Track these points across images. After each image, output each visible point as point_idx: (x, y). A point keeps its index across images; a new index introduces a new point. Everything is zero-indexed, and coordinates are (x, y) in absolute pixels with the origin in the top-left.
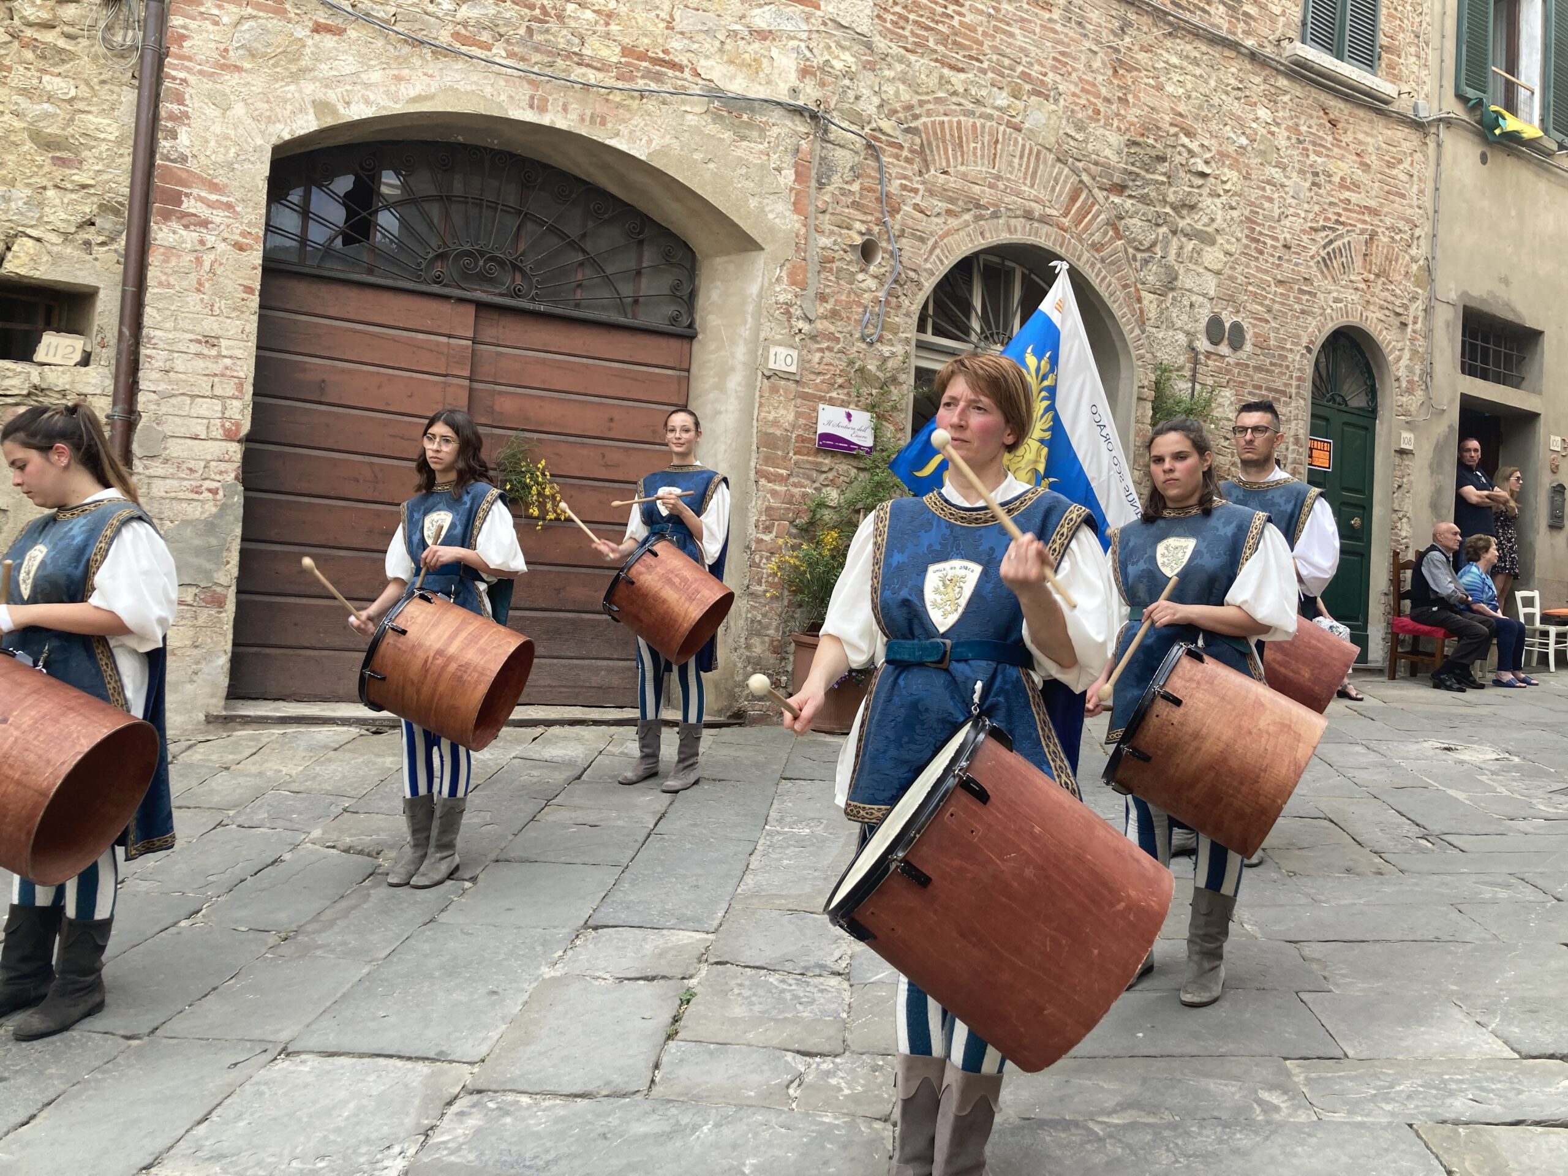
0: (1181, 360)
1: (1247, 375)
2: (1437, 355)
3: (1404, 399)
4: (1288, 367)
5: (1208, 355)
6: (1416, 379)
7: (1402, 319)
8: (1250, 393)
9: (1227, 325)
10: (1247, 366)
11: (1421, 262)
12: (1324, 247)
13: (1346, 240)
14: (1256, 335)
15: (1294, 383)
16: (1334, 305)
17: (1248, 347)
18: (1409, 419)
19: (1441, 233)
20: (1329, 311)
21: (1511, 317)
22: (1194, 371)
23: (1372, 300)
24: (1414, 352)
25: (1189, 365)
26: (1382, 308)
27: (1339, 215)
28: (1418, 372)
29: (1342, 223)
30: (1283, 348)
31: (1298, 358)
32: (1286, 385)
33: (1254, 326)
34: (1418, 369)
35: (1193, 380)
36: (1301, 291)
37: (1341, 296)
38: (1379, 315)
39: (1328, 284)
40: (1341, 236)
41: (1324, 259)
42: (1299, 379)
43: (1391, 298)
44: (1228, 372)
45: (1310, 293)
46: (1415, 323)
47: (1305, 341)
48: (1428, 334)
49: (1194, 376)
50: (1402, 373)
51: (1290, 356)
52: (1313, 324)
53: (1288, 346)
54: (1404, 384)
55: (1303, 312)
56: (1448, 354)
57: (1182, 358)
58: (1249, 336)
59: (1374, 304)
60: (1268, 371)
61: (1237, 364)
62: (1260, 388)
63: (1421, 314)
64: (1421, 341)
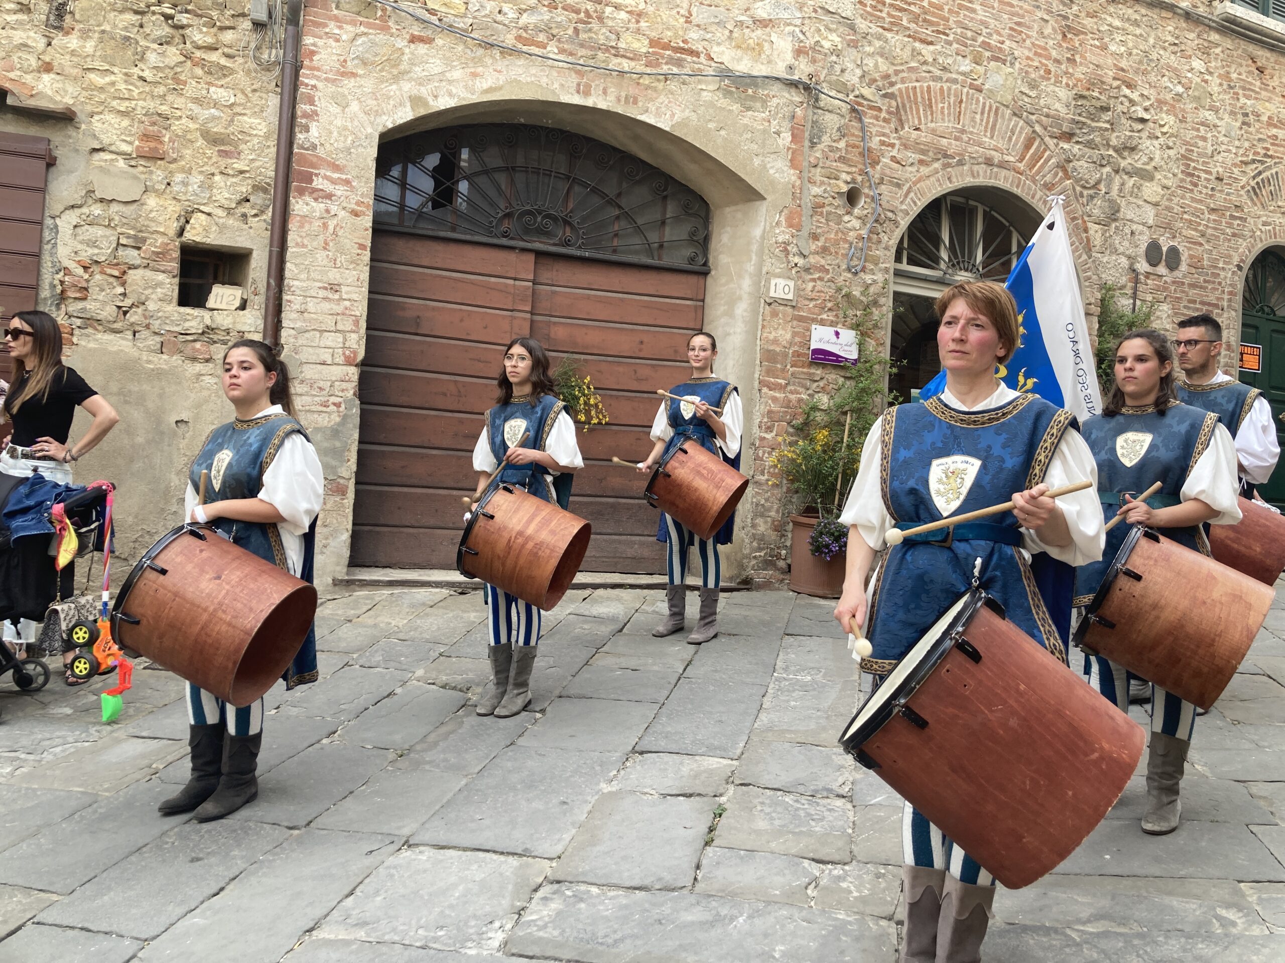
1: (1183, 292)
4: (1220, 283)
5: (1148, 275)
8: (1185, 307)
9: (1165, 249)
10: (1183, 283)
12: (1254, 178)
13: (1274, 171)
14: (1191, 257)
15: (1226, 297)
16: (1263, 228)
17: (1183, 267)
20: (1258, 233)
22: (1135, 289)
25: (1130, 285)
27: (1268, 149)
29: (1271, 157)
30: (1216, 267)
31: (1229, 275)
32: (1218, 299)
33: (1189, 249)
35: (1134, 297)
36: (1232, 217)
37: (1270, 220)
39: (1257, 210)
40: (1269, 168)
41: (1253, 188)
42: (1230, 293)
44: (1165, 289)
45: (1240, 218)
47: (1236, 260)
49: (1135, 293)
51: (1222, 274)
52: (1243, 245)
53: (1221, 265)
55: (1234, 235)
57: (1124, 279)
58: (1184, 258)
60: (1201, 287)
61: (1174, 282)
62: (1194, 302)
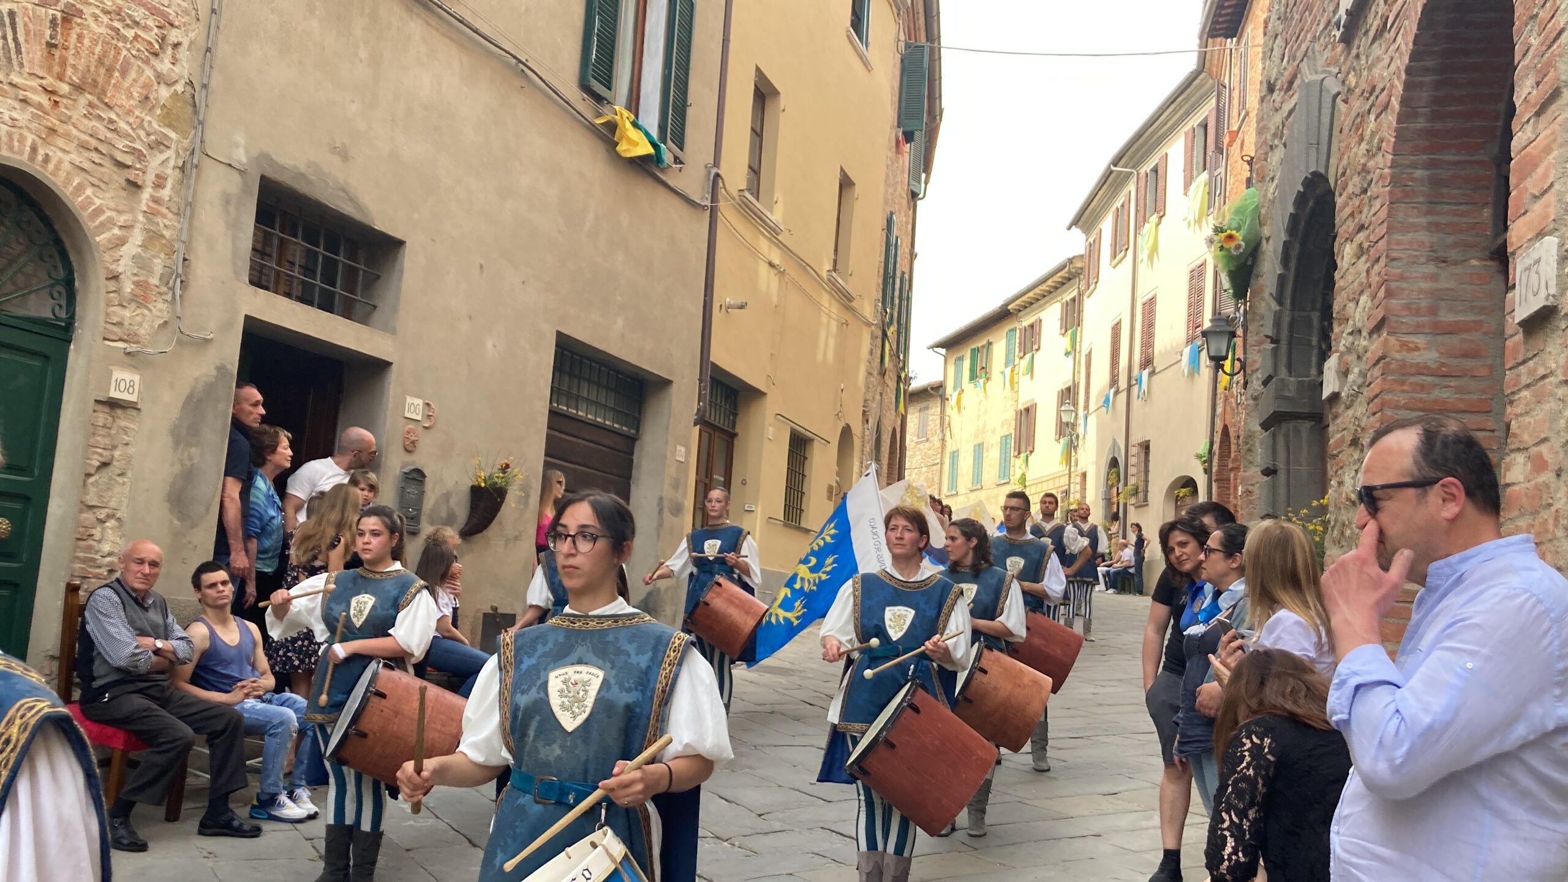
2: (200, 245)
3: (127, 313)
6: (154, 281)
7: (131, 175)
11: (179, 88)
18: (133, 348)
19: (223, 49)
21: (348, 209)
23: (61, 128)
24: (153, 237)
26: (84, 146)
28: (158, 270)
34: (158, 264)
38: (75, 157)
43: (104, 133)
46: (159, 185)
48: (187, 209)
50: (124, 266)
54: (128, 288)
56: (224, 246)
59: (68, 136)
63: (172, 175)
64: (170, 219)
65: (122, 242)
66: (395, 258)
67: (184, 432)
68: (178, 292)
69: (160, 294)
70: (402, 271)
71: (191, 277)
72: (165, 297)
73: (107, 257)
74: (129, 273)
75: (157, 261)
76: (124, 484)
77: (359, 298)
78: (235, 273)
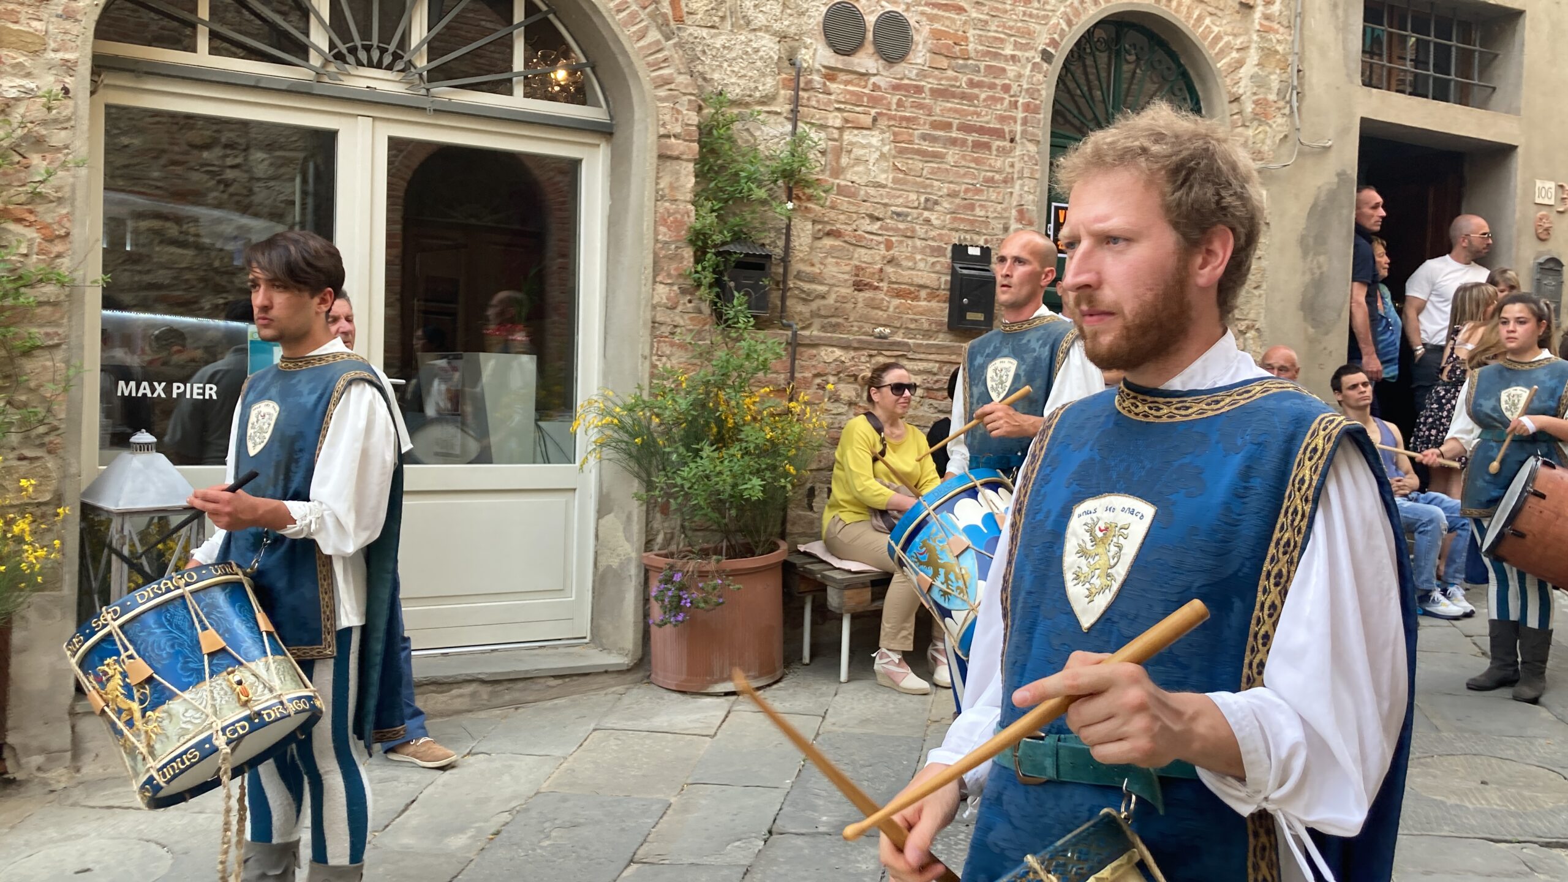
0: (769, 84)
1: (920, 106)
2: (1313, 55)
3: (1250, 132)
4: (1006, 88)
5: (831, 74)
6: (1272, 97)
8: (924, 137)
9: (871, 20)
10: (919, 90)
14: (937, 35)
15: (1020, 115)
17: (919, 56)
22: (796, 101)
24: (1268, 53)
25: (785, 93)
28: (1275, 85)
30: (996, 56)
31: (1027, 72)
32: (1002, 119)
33: (932, 18)
34: (1275, 81)
35: (794, 117)
42: (1027, 107)
44: (874, 101)
46: (1268, 3)
47: (1042, 42)
48: (1297, 20)
49: (794, 111)
50: (1244, 88)
51: (1012, 69)
52: (1057, 11)
53: (1008, 51)
54: (1249, 107)
56: (1335, 54)
57: (770, 82)
58: (921, 37)
60: (963, 96)
61: (896, 88)
62: (948, 126)
64: (1282, 34)
65: (1240, 64)
66: (1514, 31)
67: (1311, 241)
68: (1295, 104)
69: (1279, 109)
70: (1523, 45)
71: (1306, 87)
72: (1283, 111)
73: (1228, 81)
74: (1248, 94)
75: (1273, 77)
76: (1260, 296)
77: (1476, 82)
78: (1348, 75)
